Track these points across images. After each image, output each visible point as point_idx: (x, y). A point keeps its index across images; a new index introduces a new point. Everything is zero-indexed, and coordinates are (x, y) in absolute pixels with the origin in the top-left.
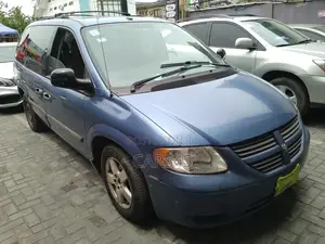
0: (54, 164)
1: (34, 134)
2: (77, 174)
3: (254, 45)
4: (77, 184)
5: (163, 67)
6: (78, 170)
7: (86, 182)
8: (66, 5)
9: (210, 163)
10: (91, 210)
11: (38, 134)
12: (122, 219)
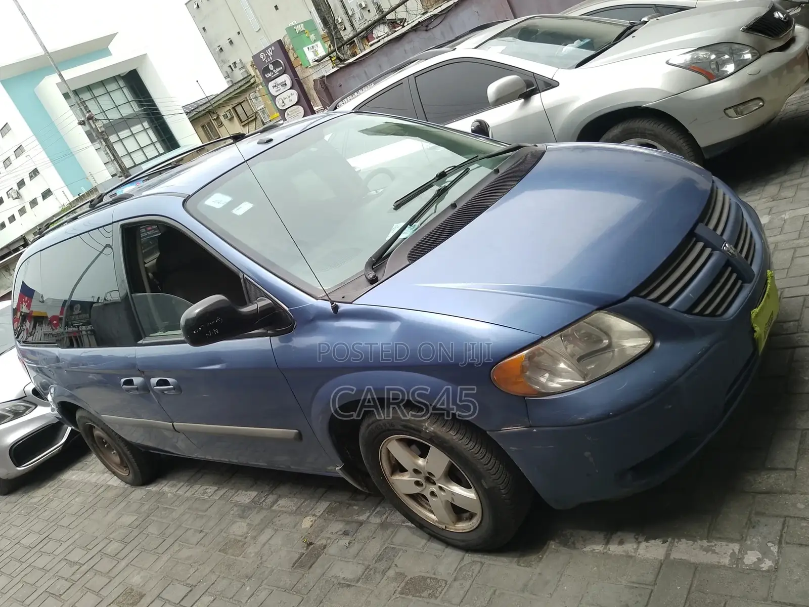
0: (239, 528)
1: (140, 493)
2: (307, 523)
3: (529, 84)
4: (319, 542)
5: (399, 205)
6: (299, 513)
7: (337, 527)
8: (21, 184)
9: (609, 346)
10: (391, 573)
11: (153, 488)
12: (469, 558)
